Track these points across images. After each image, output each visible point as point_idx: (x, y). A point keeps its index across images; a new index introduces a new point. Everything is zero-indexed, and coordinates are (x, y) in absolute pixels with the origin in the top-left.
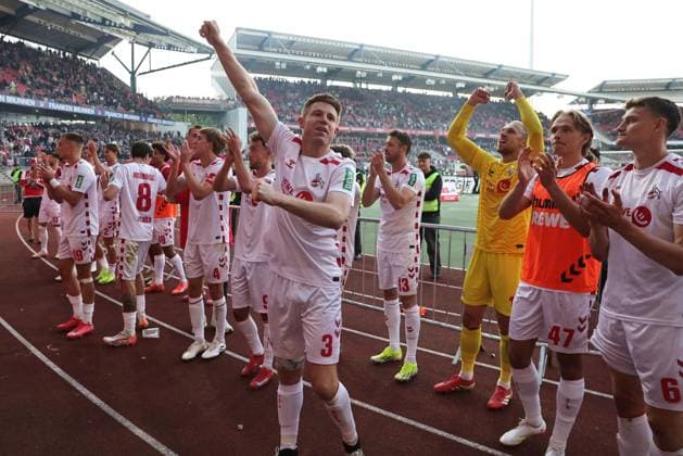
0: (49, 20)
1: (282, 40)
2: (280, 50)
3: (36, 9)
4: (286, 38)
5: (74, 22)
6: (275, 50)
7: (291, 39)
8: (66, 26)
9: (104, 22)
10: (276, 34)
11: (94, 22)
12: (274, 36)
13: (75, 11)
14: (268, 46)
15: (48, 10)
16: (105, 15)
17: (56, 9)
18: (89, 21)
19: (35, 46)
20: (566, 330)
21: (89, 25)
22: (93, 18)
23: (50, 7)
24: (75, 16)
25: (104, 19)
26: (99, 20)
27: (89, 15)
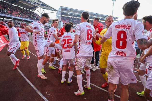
0: (24, 2)
1: (69, 9)
6: (68, 11)
7: (71, 9)
8: (27, 3)
9: (35, 3)
18: (32, 3)
24: (29, 1)
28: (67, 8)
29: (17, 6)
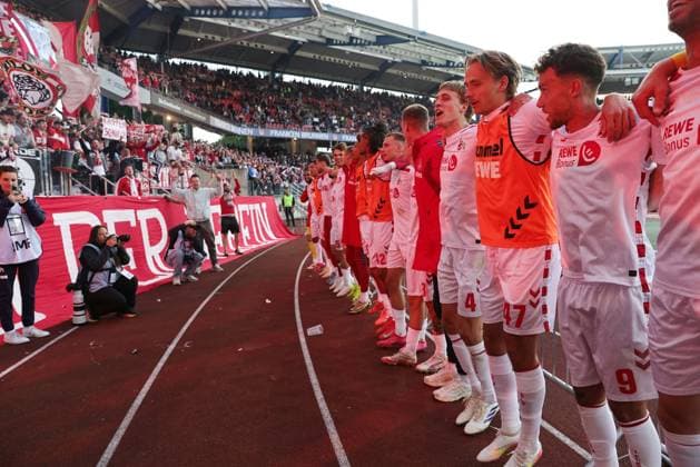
0: (404, 70)
1: (635, 54)
2: (634, 65)
3: (394, 63)
4: (641, 50)
5: (424, 68)
6: (628, 65)
7: (647, 50)
8: (419, 73)
9: (448, 64)
10: (627, 47)
11: (441, 66)
12: (626, 51)
13: (423, 58)
14: (618, 63)
15: (404, 62)
16: (448, 58)
17: (409, 60)
18: (436, 66)
19: (398, 94)
20: (516, 307)
21: (437, 69)
22: (439, 62)
23: (405, 59)
24: (424, 63)
25: (448, 62)
26: (444, 63)
27: (433, 60)
28: (620, 49)
29: (381, 91)
